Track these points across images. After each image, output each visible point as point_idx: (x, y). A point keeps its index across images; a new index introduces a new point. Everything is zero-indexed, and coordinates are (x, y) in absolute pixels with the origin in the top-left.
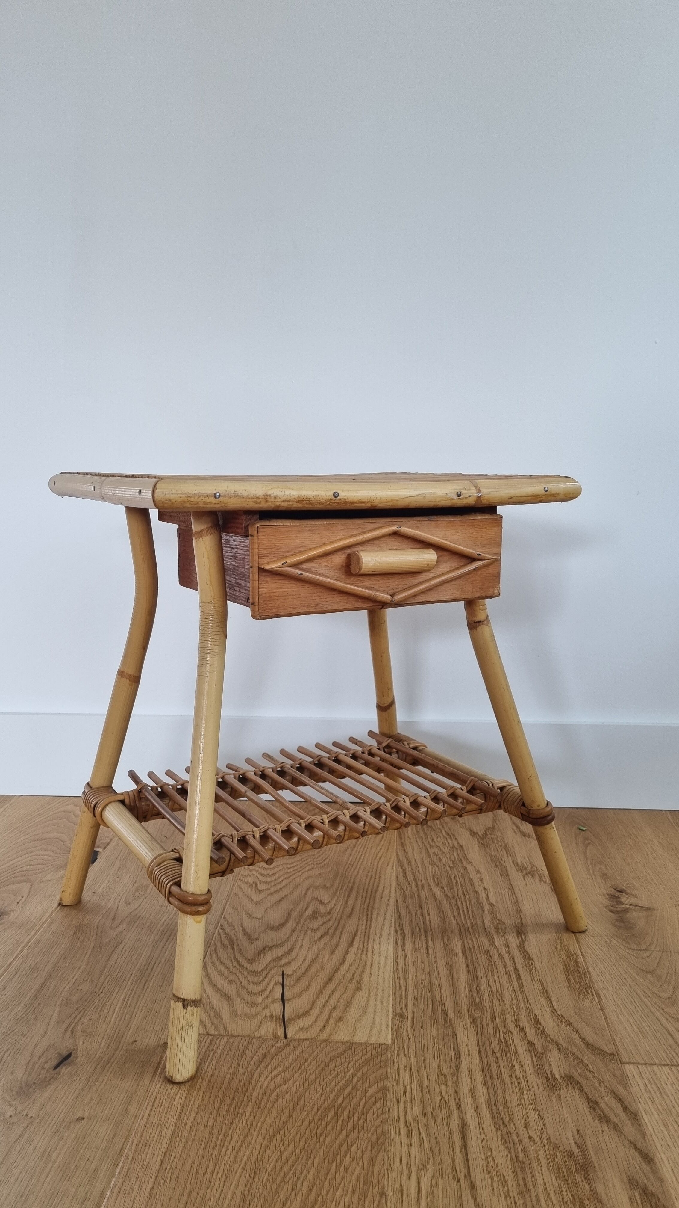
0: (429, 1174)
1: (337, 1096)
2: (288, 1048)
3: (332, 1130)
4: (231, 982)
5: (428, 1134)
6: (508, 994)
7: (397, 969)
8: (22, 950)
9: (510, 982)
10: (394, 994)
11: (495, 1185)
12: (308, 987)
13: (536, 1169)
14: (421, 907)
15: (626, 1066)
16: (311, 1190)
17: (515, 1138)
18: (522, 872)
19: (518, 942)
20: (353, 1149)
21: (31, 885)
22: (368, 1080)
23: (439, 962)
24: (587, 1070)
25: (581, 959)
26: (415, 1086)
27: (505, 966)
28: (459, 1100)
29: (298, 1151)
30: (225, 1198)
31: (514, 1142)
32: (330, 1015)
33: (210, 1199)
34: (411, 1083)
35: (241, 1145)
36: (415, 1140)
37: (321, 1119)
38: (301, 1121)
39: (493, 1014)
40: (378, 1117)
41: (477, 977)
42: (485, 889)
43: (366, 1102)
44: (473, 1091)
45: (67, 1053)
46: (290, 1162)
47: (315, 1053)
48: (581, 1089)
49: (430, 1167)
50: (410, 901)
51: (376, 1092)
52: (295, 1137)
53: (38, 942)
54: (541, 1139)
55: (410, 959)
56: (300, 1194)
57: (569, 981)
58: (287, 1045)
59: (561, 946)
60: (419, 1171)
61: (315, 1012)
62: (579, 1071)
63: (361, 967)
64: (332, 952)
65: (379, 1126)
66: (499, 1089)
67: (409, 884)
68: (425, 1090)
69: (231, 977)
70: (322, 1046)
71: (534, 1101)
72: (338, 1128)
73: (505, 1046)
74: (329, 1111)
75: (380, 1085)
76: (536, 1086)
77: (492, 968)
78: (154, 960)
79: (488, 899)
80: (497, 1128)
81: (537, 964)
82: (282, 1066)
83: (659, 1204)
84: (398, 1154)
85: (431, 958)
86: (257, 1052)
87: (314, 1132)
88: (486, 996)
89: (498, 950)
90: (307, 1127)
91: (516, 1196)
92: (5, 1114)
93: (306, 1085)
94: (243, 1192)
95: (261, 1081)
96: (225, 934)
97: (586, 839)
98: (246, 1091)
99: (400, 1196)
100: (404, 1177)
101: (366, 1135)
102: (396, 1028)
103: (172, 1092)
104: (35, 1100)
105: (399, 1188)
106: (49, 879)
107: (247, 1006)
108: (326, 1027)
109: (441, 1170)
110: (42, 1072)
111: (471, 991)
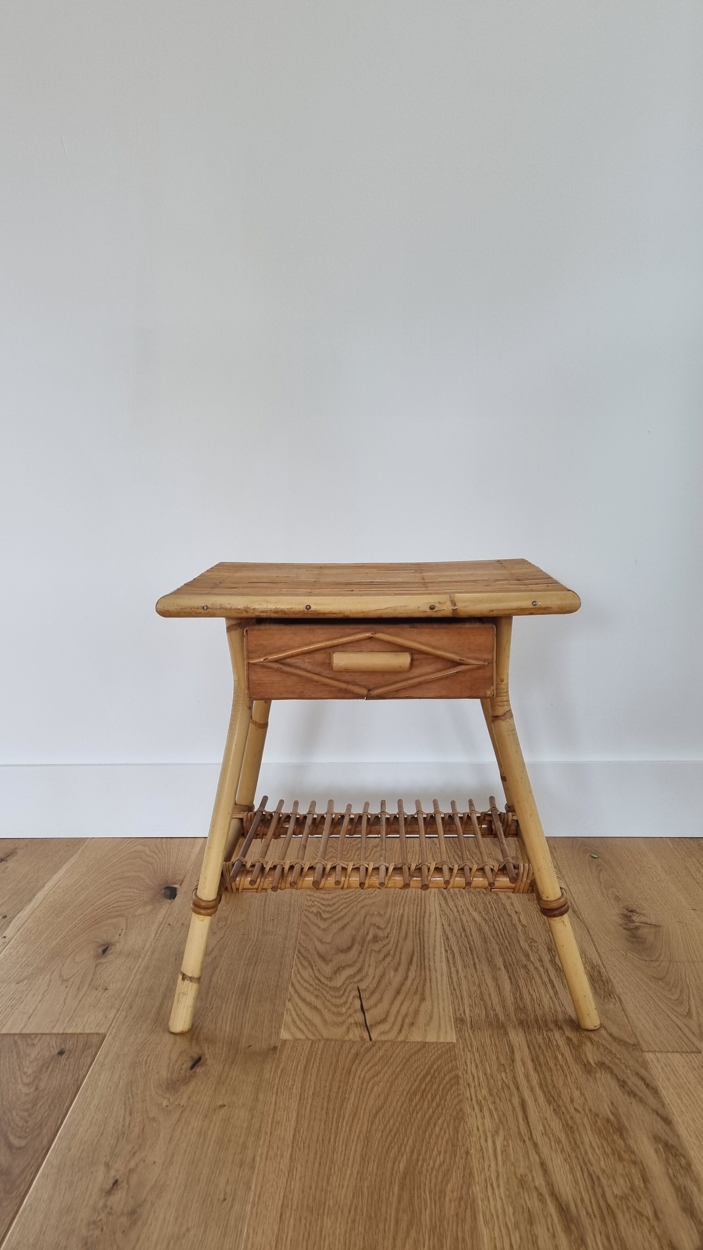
0: (501, 1138)
1: (421, 1084)
2: (374, 1048)
3: (421, 1108)
4: (317, 996)
5: (496, 1109)
6: (546, 1000)
7: (452, 982)
9: (547, 991)
10: (453, 1003)
11: (553, 1144)
12: (381, 999)
13: (582, 1131)
14: (464, 930)
15: (646, 1054)
16: (413, 1152)
17: (564, 1109)
19: (549, 957)
20: (440, 1121)
21: (127, 919)
22: (443, 1071)
23: (486, 976)
24: (615, 1057)
25: (603, 970)
26: (481, 1074)
27: (541, 977)
28: (517, 1083)
29: (397, 1124)
30: (349, 1159)
31: (563, 1113)
32: (403, 1021)
33: (337, 1160)
34: (477, 1072)
35: (353, 1121)
36: (487, 1114)
37: (411, 1100)
38: (395, 1103)
39: (536, 1016)
40: (455, 1098)
41: (519, 987)
42: (516, 912)
43: (444, 1087)
44: (527, 1076)
45: (198, 1057)
46: (393, 1133)
47: (397, 1051)
48: (612, 1072)
49: (501, 1133)
50: (454, 925)
51: (450, 1080)
52: (393, 1114)
53: (147, 968)
54: (584, 1110)
55: (462, 974)
56: (405, 1154)
57: (595, 988)
59: (586, 960)
60: (493, 1136)
61: (391, 1019)
62: (609, 1058)
63: (422, 982)
64: (396, 970)
65: (457, 1104)
66: (547, 1074)
67: (451, 910)
68: (489, 1077)
69: (316, 993)
70: (401, 1045)
71: (576, 1082)
72: (425, 1106)
73: (549, 1042)
74: (416, 1095)
75: (453, 1074)
76: (576, 1071)
77: (531, 979)
78: (249, 980)
79: (520, 921)
80: (550, 1104)
82: (372, 1062)
83: (677, 1153)
84: (475, 1124)
85: (479, 973)
86: (350, 1052)
87: (407, 1110)
88: (528, 1002)
89: (533, 965)
90: (401, 1107)
91: (569, 1150)
92: (161, 1104)
93: (394, 1076)
94: (362, 1156)
95: (358, 1074)
96: (303, 957)
97: (598, 866)
98: (348, 1081)
99: (481, 1154)
100: (482, 1140)
101: (448, 1111)
102: (458, 1030)
103: (289, 1085)
104: (182, 1093)
105: (480, 1148)
106: (141, 913)
107: (334, 1015)
108: (402, 1031)
109: (510, 1134)
110: (182, 1072)
111: (515, 998)
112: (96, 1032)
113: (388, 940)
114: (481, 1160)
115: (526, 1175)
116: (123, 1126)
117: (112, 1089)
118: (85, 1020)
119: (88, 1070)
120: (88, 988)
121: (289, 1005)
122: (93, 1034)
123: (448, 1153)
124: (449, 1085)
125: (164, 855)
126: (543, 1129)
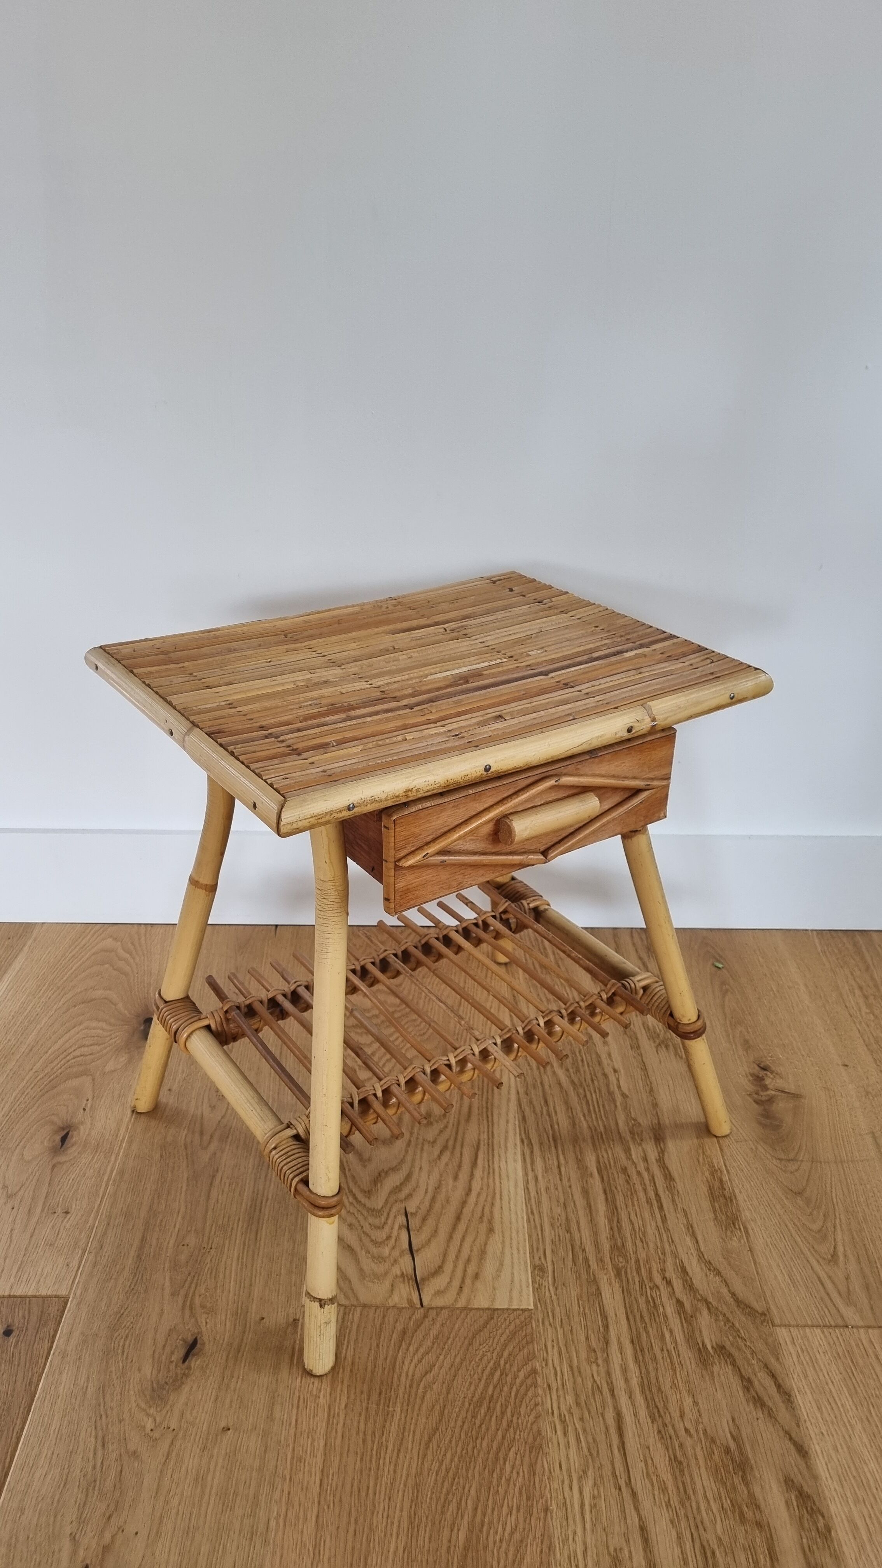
0: (590, 1482)
1: (487, 1385)
2: (427, 1320)
3: (487, 1429)
4: (351, 1226)
5: (584, 1431)
6: (651, 1231)
7: (530, 1199)
8: (107, 1186)
9: (652, 1214)
10: (530, 1237)
11: (656, 1493)
12: (436, 1231)
13: (695, 1470)
14: (546, 1102)
15: (778, 1329)
16: (476, 1509)
17: (672, 1432)
18: (654, 1042)
19: (656, 1154)
20: (511, 1454)
21: (93, 1080)
22: (516, 1362)
23: (574, 1187)
24: (739, 1338)
25: (725, 1178)
26: (565, 1367)
27: (645, 1190)
28: (612, 1383)
29: (456, 1460)
30: (392, 1523)
31: (670, 1437)
32: (465, 1271)
33: (377, 1526)
34: (561, 1363)
35: (398, 1455)
36: (572, 1440)
37: (474, 1417)
38: (454, 1420)
39: (637, 1261)
40: (532, 1410)
41: (616, 1208)
42: (615, 1071)
43: (518, 1391)
44: (624, 1370)
45: (193, 1339)
46: (451, 1474)
47: (457, 1326)
48: (734, 1364)
49: (590, 1473)
50: (533, 1092)
51: (526, 1378)
52: (450, 1441)
53: (121, 1173)
54: (697, 1431)
55: (542, 1185)
56: (466, 1514)
57: (715, 1211)
58: (425, 1316)
59: (704, 1159)
60: (580, 1479)
61: (448, 1267)
62: (731, 1338)
63: (489, 1199)
64: (456, 1178)
65: (534, 1422)
66: (651, 1366)
68: (576, 1374)
70: (462, 1315)
71: (687, 1382)
72: (493, 1427)
73: (654, 1305)
74: (481, 1406)
75: (528, 1368)
76: (688, 1362)
77: (632, 1193)
79: (619, 1087)
80: (653, 1419)
81: (680, 1186)
82: (424, 1347)
83: (814, 1508)
84: (557, 1459)
85: (565, 1180)
86: (395, 1328)
87: (470, 1434)
88: (628, 1235)
89: (636, 1167)
90: (462, 1427)
91: (677, 1504)
92: (144, 1427)
93: (453, 1370)
94: (409, 1517)
95: (405, 1368)
97: (723, 983)
98: (392, 1382)
99: (564, 1511)
100: (566, 1488)
101: (522, 1434)
102: (537, 1286)
103: (315, 1389)
104: (172, 1406)
105: (563, 1501)
106: (113, 1069)
107: (373, 1261)
108: (463, 1289)
109: (601, 1477)
110: (171, 1367)
111: (611, 1229)
112: (54, 1293)
113: (445, 1121)
114: (564, 1524)
115: (621, 1549)
116: (94, 1467)
117: (78, 1398)
118: (40, 1270)
119: (45, 1364)
120: (43, 1210)
122: (50, 1297)
123: (522, 1511)
124: (524, 1387)
125: (142, 958)
126: (644, 1467)
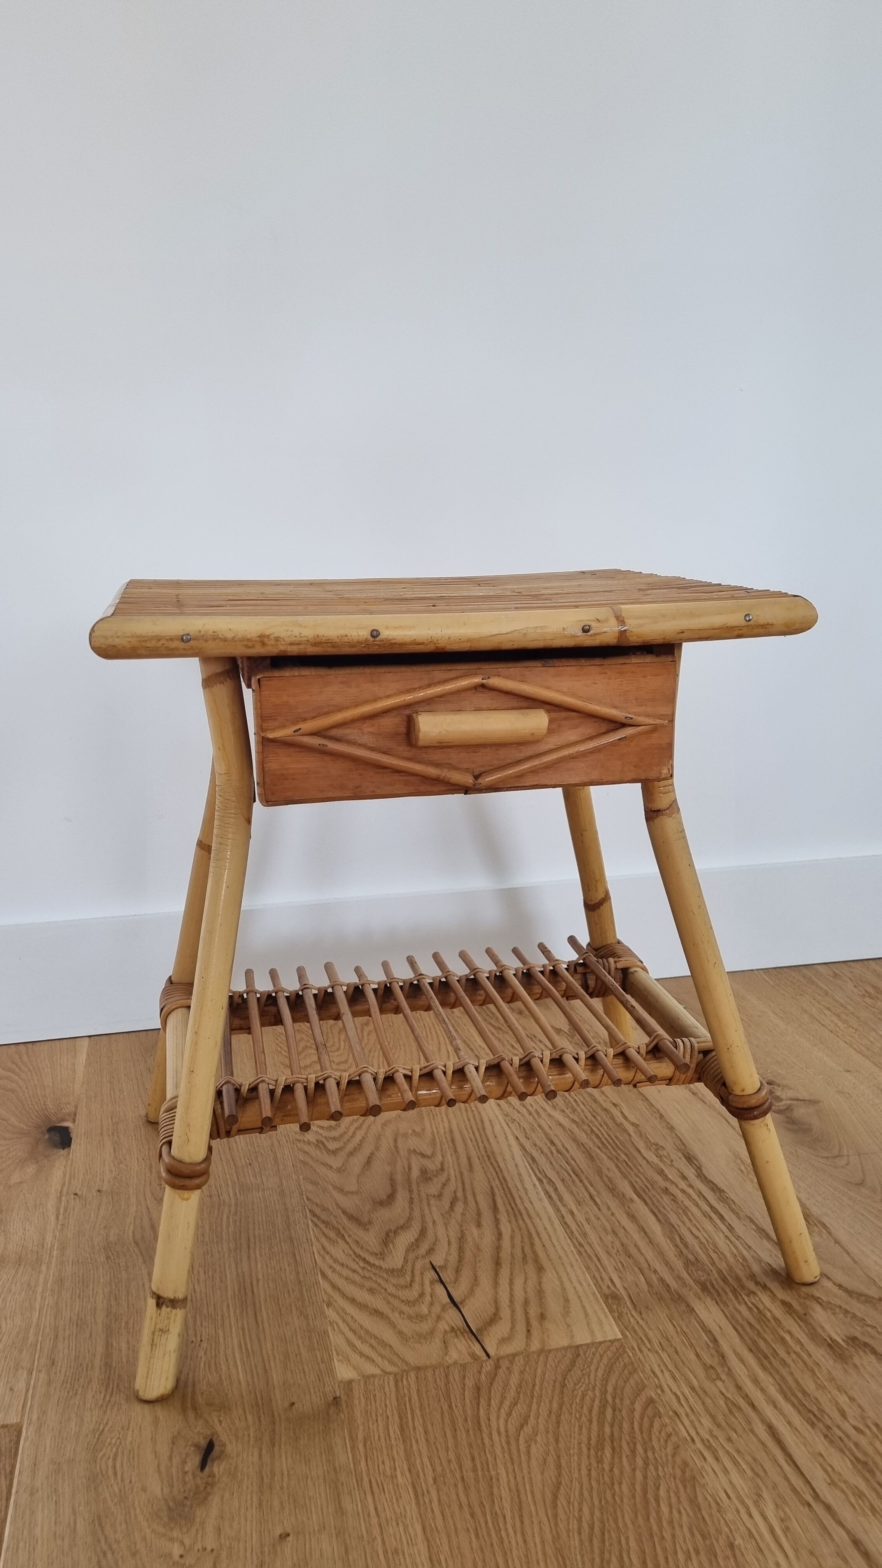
0: (771, 1505)
1: (601, 1426)
2: (501, 1370)
3: (622, 1473)
4: (371, 1291)
5: (738, 1451)
6: (720, 1240)
7: (572, 1233)
9: (715, 1226)
10: (588, 1268)
11: (853, 1501)
12: (476, 1280)
14: (552, 1142)
17: (839, 1433)
19: (693, 1170)
20: (662, 1492)
22: (625, 1395)
23: (617, 1214)
24: (866, 1325)
26: (687, 1391)
27: (697, 1205)
28: (747, 1396)
29: (597, 1513)
31: (840, 1438)
32: (526, 1313)
34: (679, 1387)
35: (522, 1523)
36: (729, 1464)
37: (600, 1461)
38: (576, 1470)
39: (719, 1272)
40: (666, 1442)
41: (673, 1226)
42: (615, 1105)
43: (641, 1425)
44: (756, 1381)
45: (207, 1443)
46: (597, 1531)
47: (539, 1371)
48: (874, 1351)
49: (765, 1495)
50: (533, 1135)
51: (645, 1408)
52: (581, 1494)
53: (61, 1281)
54: (868, 1427)
55: (580, 1217)
58: (497, 1367)
60: (756, 1504)
61: (505, 1312)
62: (858, 1328)
63: (526, 1240)
64: (479, 1225)
65: (675, 1454)
66: (784, 1371)
67: (519, 1112)
68: (701, 1393)
69: (368, 1284)
70: (541, 1358)
71: (832, 1379)
72: (627, 1468)
73: (759, 1314)
74: (603, 1449)
75: (643, 1398)
76: (823, 1359)
77: (684, 1210)
78: (247, 1279)
79: (625, 1118)
80: (813, 1425)
81: (732, 1196)
82: (508, 1399)
84: (720, 1488)
85: (604, 1209)
86: (464, 1385)
87: (602, 1482)
88: (698, 1249)
89: (677, 1186)
90: (589, 1475)
92: (170, 1555)
93: (553, 1417)
95: (494, 1425)
96: (324, 1222)
98: (483, 1443)
99: (754, 1543)
100: (745, 1517)
101: (666, 1470)
102: (616, 1314)
103: (388, 1469)
104: (203, 1523)
105: (747, 1533)
106: (19, 1180)
107: (412, 1321)
108: (532, 1331)
109: (781, 1497)
110: (187, 1479)
111: (676, 1246)
113: (445, 1175)
114: (760, 1557)
117: (66, 1540)
119: (7, 1507)
121: (331, 1314)
123: (702, 1553)
124: (646, 1419)
125: (29, 1073)
126: (826, 1476)
